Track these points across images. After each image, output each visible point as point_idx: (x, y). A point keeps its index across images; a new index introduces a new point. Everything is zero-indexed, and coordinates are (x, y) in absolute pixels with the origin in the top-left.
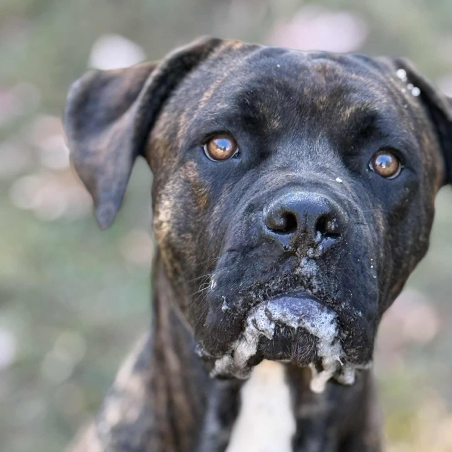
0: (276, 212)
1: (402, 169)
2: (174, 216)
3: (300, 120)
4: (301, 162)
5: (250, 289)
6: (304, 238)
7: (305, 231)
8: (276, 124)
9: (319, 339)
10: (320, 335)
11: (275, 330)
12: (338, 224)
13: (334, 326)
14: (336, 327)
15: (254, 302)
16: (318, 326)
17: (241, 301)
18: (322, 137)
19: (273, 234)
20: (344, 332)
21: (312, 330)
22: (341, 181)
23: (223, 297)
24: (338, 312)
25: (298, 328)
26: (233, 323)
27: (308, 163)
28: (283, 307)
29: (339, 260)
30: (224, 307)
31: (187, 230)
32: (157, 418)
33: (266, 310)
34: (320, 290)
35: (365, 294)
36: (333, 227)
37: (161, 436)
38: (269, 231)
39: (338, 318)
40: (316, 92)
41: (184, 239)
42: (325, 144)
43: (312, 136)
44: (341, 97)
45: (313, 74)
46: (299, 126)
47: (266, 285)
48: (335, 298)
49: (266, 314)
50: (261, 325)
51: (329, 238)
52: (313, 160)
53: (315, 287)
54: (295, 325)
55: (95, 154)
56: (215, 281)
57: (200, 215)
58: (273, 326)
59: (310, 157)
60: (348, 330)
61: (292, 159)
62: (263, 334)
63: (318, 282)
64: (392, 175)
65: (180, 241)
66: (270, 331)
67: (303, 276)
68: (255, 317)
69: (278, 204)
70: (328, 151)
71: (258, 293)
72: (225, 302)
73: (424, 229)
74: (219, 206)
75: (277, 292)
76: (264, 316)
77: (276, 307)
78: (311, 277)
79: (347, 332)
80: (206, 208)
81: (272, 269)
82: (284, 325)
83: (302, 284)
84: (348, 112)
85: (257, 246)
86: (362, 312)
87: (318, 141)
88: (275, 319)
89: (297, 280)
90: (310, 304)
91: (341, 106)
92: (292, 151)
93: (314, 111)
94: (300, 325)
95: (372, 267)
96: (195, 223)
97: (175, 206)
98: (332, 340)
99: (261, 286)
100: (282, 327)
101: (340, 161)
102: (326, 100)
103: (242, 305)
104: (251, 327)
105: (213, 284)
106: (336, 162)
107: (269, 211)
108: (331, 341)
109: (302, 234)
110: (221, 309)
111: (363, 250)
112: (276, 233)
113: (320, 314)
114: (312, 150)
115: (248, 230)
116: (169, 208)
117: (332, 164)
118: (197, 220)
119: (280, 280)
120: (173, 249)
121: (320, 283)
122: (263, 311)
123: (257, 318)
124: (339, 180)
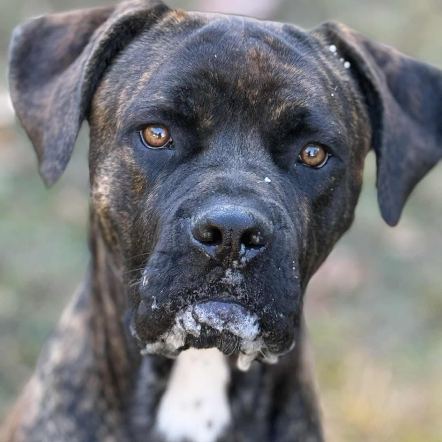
0: (202, 226)
1: (329, 157)
2: (113, 193)
3: (233, 114)
4: (232, 158)
5: (179, 294)
6: (230, 250)
7: (230, 245)
8: (208, 123)
9: (242, 339)
10: (243, 336)
11: (201, 331)
12: (262, 237)
13: (256, 327)
14: (258, 327)
15: (183, 305)
16: (241, 329)
17: (170, 304)
18: (254, 132)
19: (200, 244)
20: (266, 332)
21: (236, 332)
22: (269, 181)
23: (153, 297)
24: (260, 315)
25: (223, 330)
26: (161, 321)
27: (238, 159)
28: (209, 312)
29: (262, 267)
30: (154, 306)
31: (125, 208)
32: (96, 356)
33: (193, 313)
34: (244, 297)
35: (286, 296)
36: (258, 240)
37: (100, 375)
38: (196, 241)
39: (261, 320)
40: (249, 85)
41: (122, 215)
42: (257, 139)
43: (244, 130)
44: (273, 93)
45: (248, 61)
46: (231, 120)
47: (194, 292)
48: (258, 304)
49: (193, 317)
50: (188, 326)
51: (252, 249)
52: (244, 156)
53: (240, 294)
54: (220, 328)
55: (39, 107)
56: (147, 278)
57: (135, 199)
58: (199, 327)
59: (241, 152)
60: (270, 330)
61: (223, 156)
62: (190, 333)
63: (242, 290)
64: (320, 163)
65: (117, 216)
66: (197, 332)
67: (229, 285)
68: (182, 318)
69: (205, 217)
70: (259, 147)
71: (187, 298)
72: (155, 301)
73: (348, 206)
74: (153, 195)
75: (204, 297)
76: (191, 318)
77: (203, 311)
78: (236, 286)
79: (269, 332)
80: (141, 193)
81: (199, 277)
82: (210, 328)
83: (227, 290)
84: (278, 111)
85: (186, 254)
86: (284, 314)
87: (249, 136)
88: (201, 322)
89: (222, 288)
90: (234, 308)
91: (272, 103)
92: (223, 146)
93: (247, 105)
94: (225, 328)
95: (294, 268)
96: (131, 204)
97: (113, 183)
98: (255, 337)
99: (190, 292)
100: (208, 329)
101: (270, 158)
102: (258, 94)
103: (171, 307)
104: (179, 326)
105: (145, 281)
106: (266, 158)
107: (196, 222)
108: (253, 339)
109: (227, 248)
110: (151, 307)
111: (285, 253)
112: (203, 244)
113: (244, 318)
114: (243, 146)
115: (177, 237)
116: (107, 184)
117: (263, 161)
118: (133, 203)
119: (207, 288)
120: (112, 221)
121: (244, 290)
122: (190, 313)
123: (184, 319)
124: (267, 180)
